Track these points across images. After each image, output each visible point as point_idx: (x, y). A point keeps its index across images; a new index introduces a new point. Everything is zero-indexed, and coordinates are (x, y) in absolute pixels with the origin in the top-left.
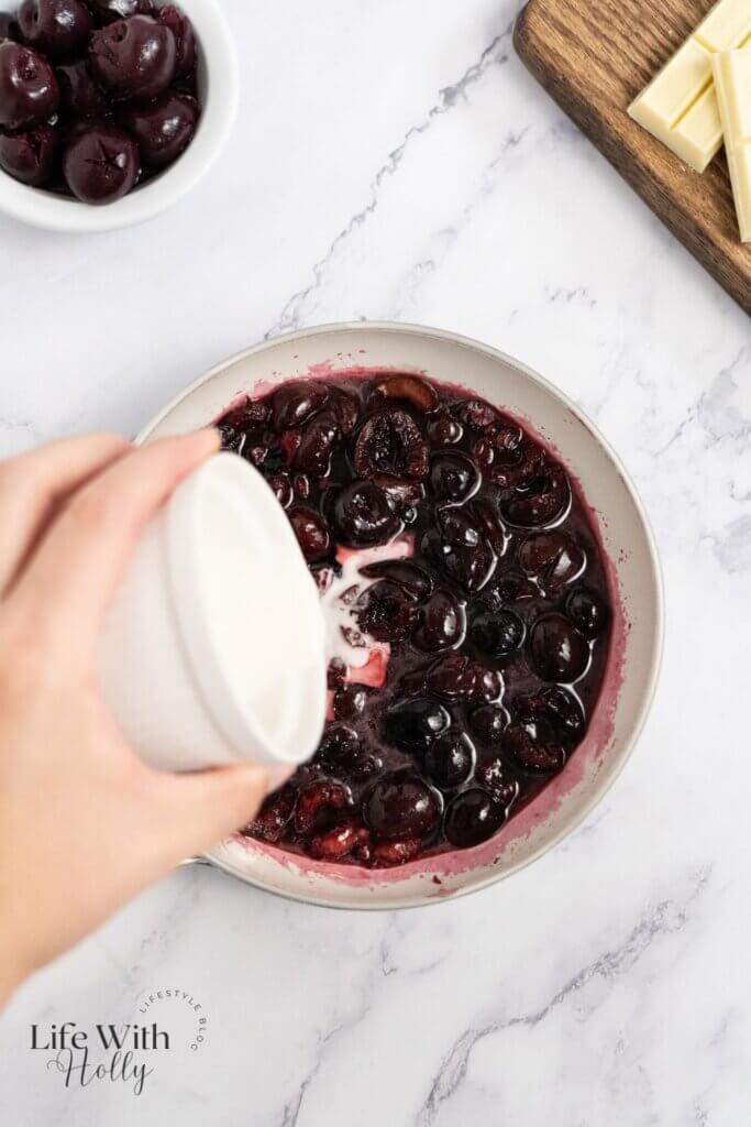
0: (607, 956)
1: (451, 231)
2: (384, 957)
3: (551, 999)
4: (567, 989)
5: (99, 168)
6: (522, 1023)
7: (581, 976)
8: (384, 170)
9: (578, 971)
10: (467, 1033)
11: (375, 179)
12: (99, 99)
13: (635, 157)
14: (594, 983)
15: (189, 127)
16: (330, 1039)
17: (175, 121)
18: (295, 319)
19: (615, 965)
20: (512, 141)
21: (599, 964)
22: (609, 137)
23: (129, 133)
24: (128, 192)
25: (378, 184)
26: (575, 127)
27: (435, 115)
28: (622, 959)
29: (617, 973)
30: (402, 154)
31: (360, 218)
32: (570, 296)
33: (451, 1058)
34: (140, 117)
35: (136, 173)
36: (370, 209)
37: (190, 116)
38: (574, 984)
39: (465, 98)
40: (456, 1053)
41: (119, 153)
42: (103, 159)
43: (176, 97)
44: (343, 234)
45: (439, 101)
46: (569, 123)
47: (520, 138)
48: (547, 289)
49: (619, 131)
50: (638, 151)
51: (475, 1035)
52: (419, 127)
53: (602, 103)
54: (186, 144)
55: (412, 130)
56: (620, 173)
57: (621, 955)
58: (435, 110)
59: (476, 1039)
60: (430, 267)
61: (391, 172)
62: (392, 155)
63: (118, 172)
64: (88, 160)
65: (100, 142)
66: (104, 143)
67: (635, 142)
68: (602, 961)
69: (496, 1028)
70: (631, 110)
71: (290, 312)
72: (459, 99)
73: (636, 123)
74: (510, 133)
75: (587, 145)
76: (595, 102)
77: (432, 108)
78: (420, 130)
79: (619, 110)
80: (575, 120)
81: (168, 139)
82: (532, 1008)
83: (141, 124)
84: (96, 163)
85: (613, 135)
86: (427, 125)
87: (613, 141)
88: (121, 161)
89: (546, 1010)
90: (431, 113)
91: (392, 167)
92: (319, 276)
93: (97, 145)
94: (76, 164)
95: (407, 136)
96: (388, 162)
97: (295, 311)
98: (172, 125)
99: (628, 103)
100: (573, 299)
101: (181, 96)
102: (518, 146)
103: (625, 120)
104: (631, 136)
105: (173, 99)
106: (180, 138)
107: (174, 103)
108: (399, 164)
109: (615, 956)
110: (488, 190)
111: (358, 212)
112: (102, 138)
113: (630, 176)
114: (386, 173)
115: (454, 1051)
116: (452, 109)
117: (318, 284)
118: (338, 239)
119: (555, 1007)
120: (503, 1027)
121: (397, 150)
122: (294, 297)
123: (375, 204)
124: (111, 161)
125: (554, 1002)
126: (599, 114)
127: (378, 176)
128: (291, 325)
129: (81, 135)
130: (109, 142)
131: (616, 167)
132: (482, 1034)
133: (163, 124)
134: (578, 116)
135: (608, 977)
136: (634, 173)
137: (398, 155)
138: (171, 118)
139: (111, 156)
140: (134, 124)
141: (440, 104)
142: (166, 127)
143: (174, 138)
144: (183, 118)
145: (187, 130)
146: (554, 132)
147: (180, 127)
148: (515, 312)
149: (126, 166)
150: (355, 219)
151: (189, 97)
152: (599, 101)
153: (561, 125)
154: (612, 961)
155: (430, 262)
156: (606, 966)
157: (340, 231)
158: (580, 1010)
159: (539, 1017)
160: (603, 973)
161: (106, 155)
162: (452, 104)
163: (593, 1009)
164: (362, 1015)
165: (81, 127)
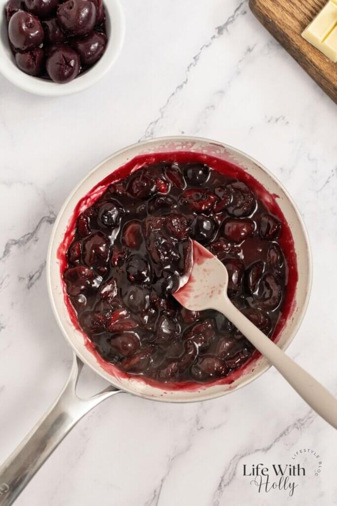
0: (299, 420)
1: (222, 92)
2: (198, 422)
3: (274, 441)
4: (281, 436)
5: (62, 67)
6: (261, 451)
7: (287, 430)
8: (191, 65)
9: (286, 427)
10: (236, 456)
11: (187, 69)
12: (62, 36)
13: (305, 56)
14: (293, 433)
15: (103, 47)
16: (174, 459)
17: (96, 45)
18: (152, 134)
19: (302, 424)
20: (249, 50)
21: (295, 424)
22: (294, 47)
23: (76, 50)
24: (76, 77)
25: (188, 71)
26: (278, 43)
27: (214, 39)
28: (306, 421)
29: (304, 428)
30: (199, 57)
31: (181, 87)
32: (277, 120)
33: (229, 468)
34: (80, 43)
35: (79, 69)
36: (185, 82)
37: (103, 42)
38: (284, 433)
39: (227, 31)
40: (231, 465)
41: (71, 60)
42: (65, 62)
43: (97, 34)
44: (173, 94)
45: (215, 33)
46: (275, 41)
47: (253, 48)
48: (266, 117)
49: (298, 44)
50: (306, 53)
51: (239, 457)
52: (207, 45)
53: (290, 31)
54: (101, 55)
55: (204, 46)
56: (299, 63)
57: (305, 419)
58: (214, 37)
59: (240, 459)
60: (212, 108)
61: (194, 65)
62: (194, 58)
63: (71, 68)
64: (57, 63)
65: (63, 55)
66: (65, 56)
67: (305, 49)
68: (297, 423)
69: (249, 454)
70: (303, 34)
71: (149, 130)
72: (225, 32)
73: (305, 40)
74: (248, 47)
75: (284, 51)
76: (287, 31)
77: (212, 36)
78: (207, 46)
79: (298, 34)
80: (278, 40)
81: (93, 53)
82: (265, 445)
83: (81, 46)
84: (61, 64)
85: (295, 46)
86: (210, 44)
87: (295, 49)
88: (72, 63)
89: (271, 446)
90: (212, 38)
91: (195, 63)
92: (162, 113)
93: (61, 56)
94: (52, 66)
95: (201, 49)
96: (193, 61)
97: (152, 130)
98: (95, 46)
99: (302, 31)
100: (278, 122)
101: (99, 33)
102: (252, 52)
103: (301, 40)
104: (303, 46)
105: (95, 35)
106: (99, 52)
107: (96, 36)
108: (198, 62)
109: (303, 420)
110: (239, 73)
111: (181, 84)
112: (63, 53)
113: (303, 64)
114: (192, 66)
115: (230, 464)
116: (222, 36)
117: (162, 117)
118: (170, 97)
119: (276, 443)
120: (252, 453)
121: (197, 55)
122: (151, 123)
123: (187, 80)
124: (68, 63)
125: (275, 442)
126: (288, 36)
127: (188, 68)
128: (149, 136)
129: (54, 52)
130: (67, 55)
131: (297, 60)
132: (243, 457)
133: (90, 46)
134: (280, 38)
135: (300, 430)
136: (305, 63)
137: (197, 57)
138: (94, 43)
139: (68, 61)
140: (77, 46)
141: (216, 35)
142: (92, 47)
143: (96, 52)
144: (100, 43)
145: (101, 49)
146: (268, 45)
147: (98, 47)
148: (252, 128)
149: (75, 65)
150: (178, 87)
151: (102, 34)
152: (289, 31)
153: (271, 42)
154: (302, 422)
155: (213, 106)
156: (299, 425)
157: (172, 93)
158: (287, 445)
159: (268, 449)
160: (298, 428)
161: (66, 61)
162: (222, 34)
163: (293, 444)
164: (188, 448)
165: (54, 48)
